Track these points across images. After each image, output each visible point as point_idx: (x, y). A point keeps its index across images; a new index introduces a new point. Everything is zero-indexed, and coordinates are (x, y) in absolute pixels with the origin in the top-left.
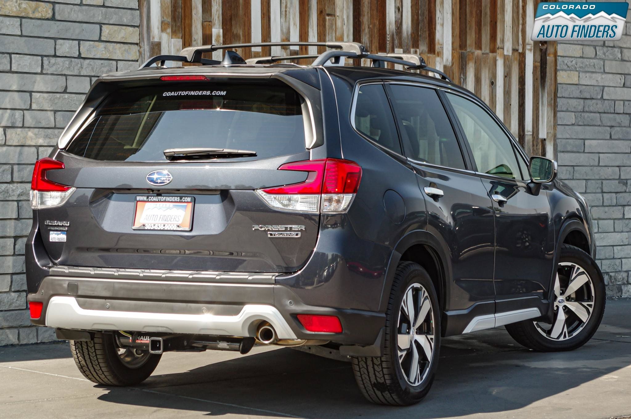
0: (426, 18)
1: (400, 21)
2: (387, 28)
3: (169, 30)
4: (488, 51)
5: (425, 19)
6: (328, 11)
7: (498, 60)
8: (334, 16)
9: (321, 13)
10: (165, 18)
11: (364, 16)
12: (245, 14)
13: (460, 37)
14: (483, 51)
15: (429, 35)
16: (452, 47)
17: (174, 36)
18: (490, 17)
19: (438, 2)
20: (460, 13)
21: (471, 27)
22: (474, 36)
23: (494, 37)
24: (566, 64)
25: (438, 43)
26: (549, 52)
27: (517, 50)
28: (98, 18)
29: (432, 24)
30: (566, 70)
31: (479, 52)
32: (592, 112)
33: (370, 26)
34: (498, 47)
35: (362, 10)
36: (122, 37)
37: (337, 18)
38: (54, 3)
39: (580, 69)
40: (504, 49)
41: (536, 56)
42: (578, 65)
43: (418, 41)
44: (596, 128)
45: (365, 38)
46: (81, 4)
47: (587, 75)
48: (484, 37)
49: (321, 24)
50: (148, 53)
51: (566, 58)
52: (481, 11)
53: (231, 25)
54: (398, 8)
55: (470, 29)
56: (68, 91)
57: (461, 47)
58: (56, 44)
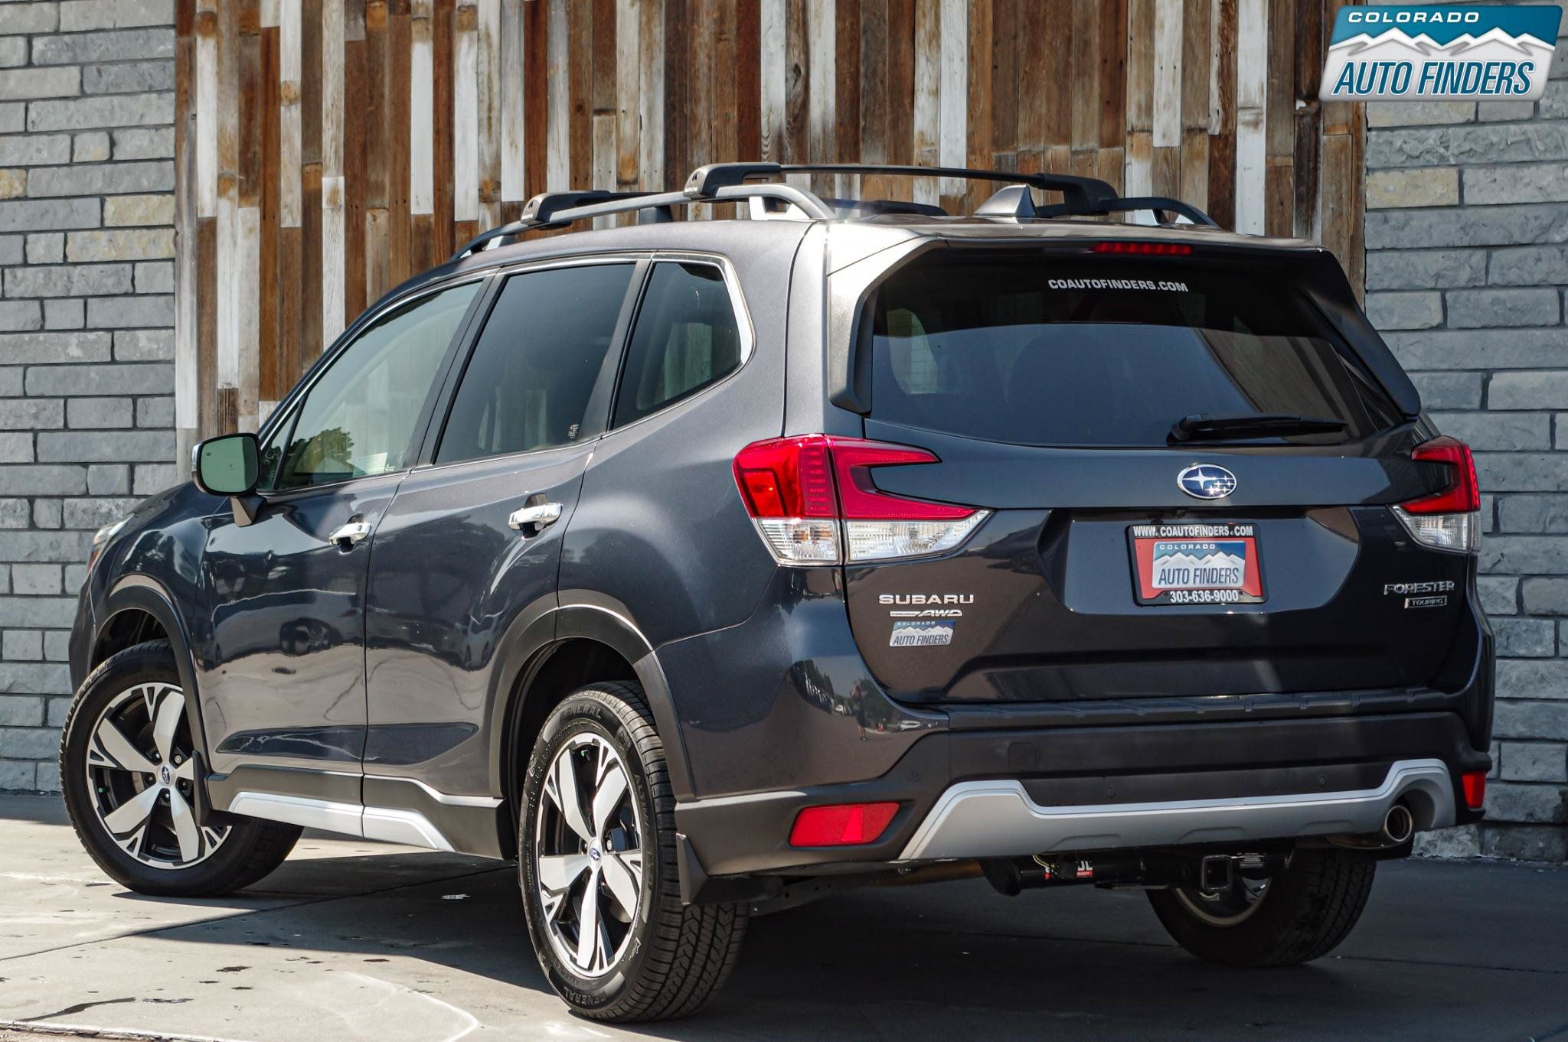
0: (882, 82)
1: (800, 100)
2: (764, 120)
3: (234, 192)
4: (1093, 144)
5: (879, 85)
6: (598, 103)
7: (1130, 163)
8: (614, 111)
9: (579, 110)
10: (226, 169)
11: (697, 101)
12: (396, 138)
13: (994, 116)
14: (1076, 146)
15: (895, 124)
16: (969, 144)
17: (243, 203)
18: (1102, 50)
19: (921, 35)
20: (994, 55)
21: (1031, 87)
22: (1044, 110)
23: (1114, 102)
24: (1401, 150)
25: (923, 141)
26: (1328, 123)
27: (1202, 130)
28: (98, 186)
29: (903, 94)
30: (1401, 168)
31: (1062, 149)
32: (1519, 287)
33: (714, 123)
34: (1129, 128)
35: (693, 89)
36: (140, 218)
37: (622, 115)
38: (27, 168)
39: (1463, 159)
40: (1150, 132)
41: (1277, 140)
42: (1454, 148)
43: (856, 144)
44: (1538, 333)
45: (701, 153)
46: (71, 164)
47: (1499, 173)
48: (1077, 105)
49: (579, 135)
50: (190, 243)
51: (1404, 132)
52: (1070, 39)
53: (365, 166)
54: (797, 69)
55: (1027, 93)
56: (48, 326)
57: (996, 144)
58: (25, 242)
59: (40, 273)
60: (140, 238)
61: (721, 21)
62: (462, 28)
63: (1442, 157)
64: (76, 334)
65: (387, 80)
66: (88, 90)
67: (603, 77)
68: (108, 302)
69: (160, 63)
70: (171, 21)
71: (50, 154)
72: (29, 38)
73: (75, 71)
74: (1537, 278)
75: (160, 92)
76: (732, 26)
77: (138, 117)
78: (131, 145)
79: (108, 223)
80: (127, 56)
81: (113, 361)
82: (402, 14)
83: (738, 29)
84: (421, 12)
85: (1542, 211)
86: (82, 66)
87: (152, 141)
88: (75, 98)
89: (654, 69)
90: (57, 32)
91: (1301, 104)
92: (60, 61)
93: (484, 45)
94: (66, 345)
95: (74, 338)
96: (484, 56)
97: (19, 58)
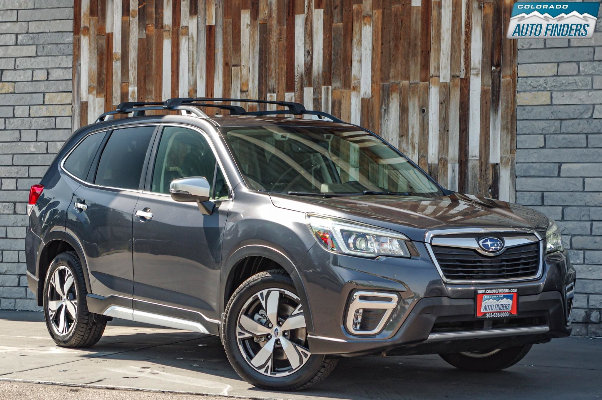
0: (340, 57)
1: (309, 63)
2: (296, 70)
3: (95, 92)
4: (418, 80)
5: (339, 58)
6: (234, 62)
7: (431, 88)
8: (240, 66)
9: (226, 65)
10: (92, 84)
11: (271, 62)
12: (157, 74)
13: (381, 70)
14: (411, 81)
15: (344, 72)
16: (372, 80)
17: (98, 96)
18: (422, 47)
19: (355, 41)
20: (382, 48)
21: (395, 60)
22: (400, 68)
23: (426, 66)
24: (530, 85)
25: (355, 78)
26: (504, 75)
27: (458, 76)
28: (42, 89)
29: (348, 61)
30: (530, 91)
31: (406, 82)
32: (572, 133)
33: (277, 71)
34: (431, 75)
35: (270, 58)
36: (59, 101)
37: (243, 67)
38: (15, 82)
39: (552, 88)
40: (439, 77)
41: (485, 80)
42: (549, 85)
43: (330, 79)
44: (579, 150)
45: (272, 81)
46: (32, 81)
47: (565, 94)
48: (412, 67)
49: (226, 74)
50: (78, 110)
51: (531, 78)
52: (409, 43)
53: (145, 83)
54: (308, 52)
55: (393, 62)
56: (22, 140)
57: (382, 80)
58: (14, 109)
59: (20, 120)
60: (58, 108)
61: (280, 34)
62: (183, 35)
63: (545, 88)
64: (33, 143)
65: (154, 53)
66: (39, 54)
67: (236, 53)
68: (46, 131)
69: (67, 45)
70: (72, 30)
71: (24, 77)
72: (17, 35)
73: (34, 47)
74: (578, 131)
75: (67, 55)
76: (284, 35)
77: (58, 64)
78: (55, 74)
79: (46, 103)
80: (54, 42)
81: (47, 153)
82: (160, 29)
83: (287, 37)
84: (167, 29)
85: (580, 107)
86: (37, 45)
87: (63, 73)
88: (34, 57)
89: (255, 51)
90: (27, 33)
91: (493, 68)
92: (28, 44)
93: (191, 41)
94: (29, 147)
95: (32, 144)
96: (191, 45)
97: (13, 42)
